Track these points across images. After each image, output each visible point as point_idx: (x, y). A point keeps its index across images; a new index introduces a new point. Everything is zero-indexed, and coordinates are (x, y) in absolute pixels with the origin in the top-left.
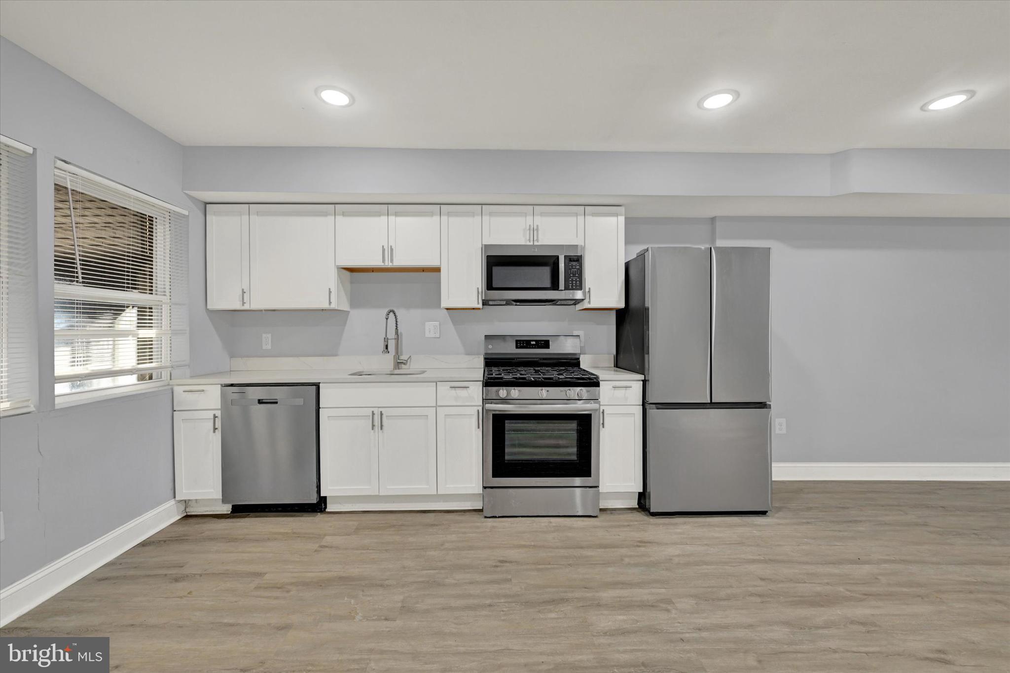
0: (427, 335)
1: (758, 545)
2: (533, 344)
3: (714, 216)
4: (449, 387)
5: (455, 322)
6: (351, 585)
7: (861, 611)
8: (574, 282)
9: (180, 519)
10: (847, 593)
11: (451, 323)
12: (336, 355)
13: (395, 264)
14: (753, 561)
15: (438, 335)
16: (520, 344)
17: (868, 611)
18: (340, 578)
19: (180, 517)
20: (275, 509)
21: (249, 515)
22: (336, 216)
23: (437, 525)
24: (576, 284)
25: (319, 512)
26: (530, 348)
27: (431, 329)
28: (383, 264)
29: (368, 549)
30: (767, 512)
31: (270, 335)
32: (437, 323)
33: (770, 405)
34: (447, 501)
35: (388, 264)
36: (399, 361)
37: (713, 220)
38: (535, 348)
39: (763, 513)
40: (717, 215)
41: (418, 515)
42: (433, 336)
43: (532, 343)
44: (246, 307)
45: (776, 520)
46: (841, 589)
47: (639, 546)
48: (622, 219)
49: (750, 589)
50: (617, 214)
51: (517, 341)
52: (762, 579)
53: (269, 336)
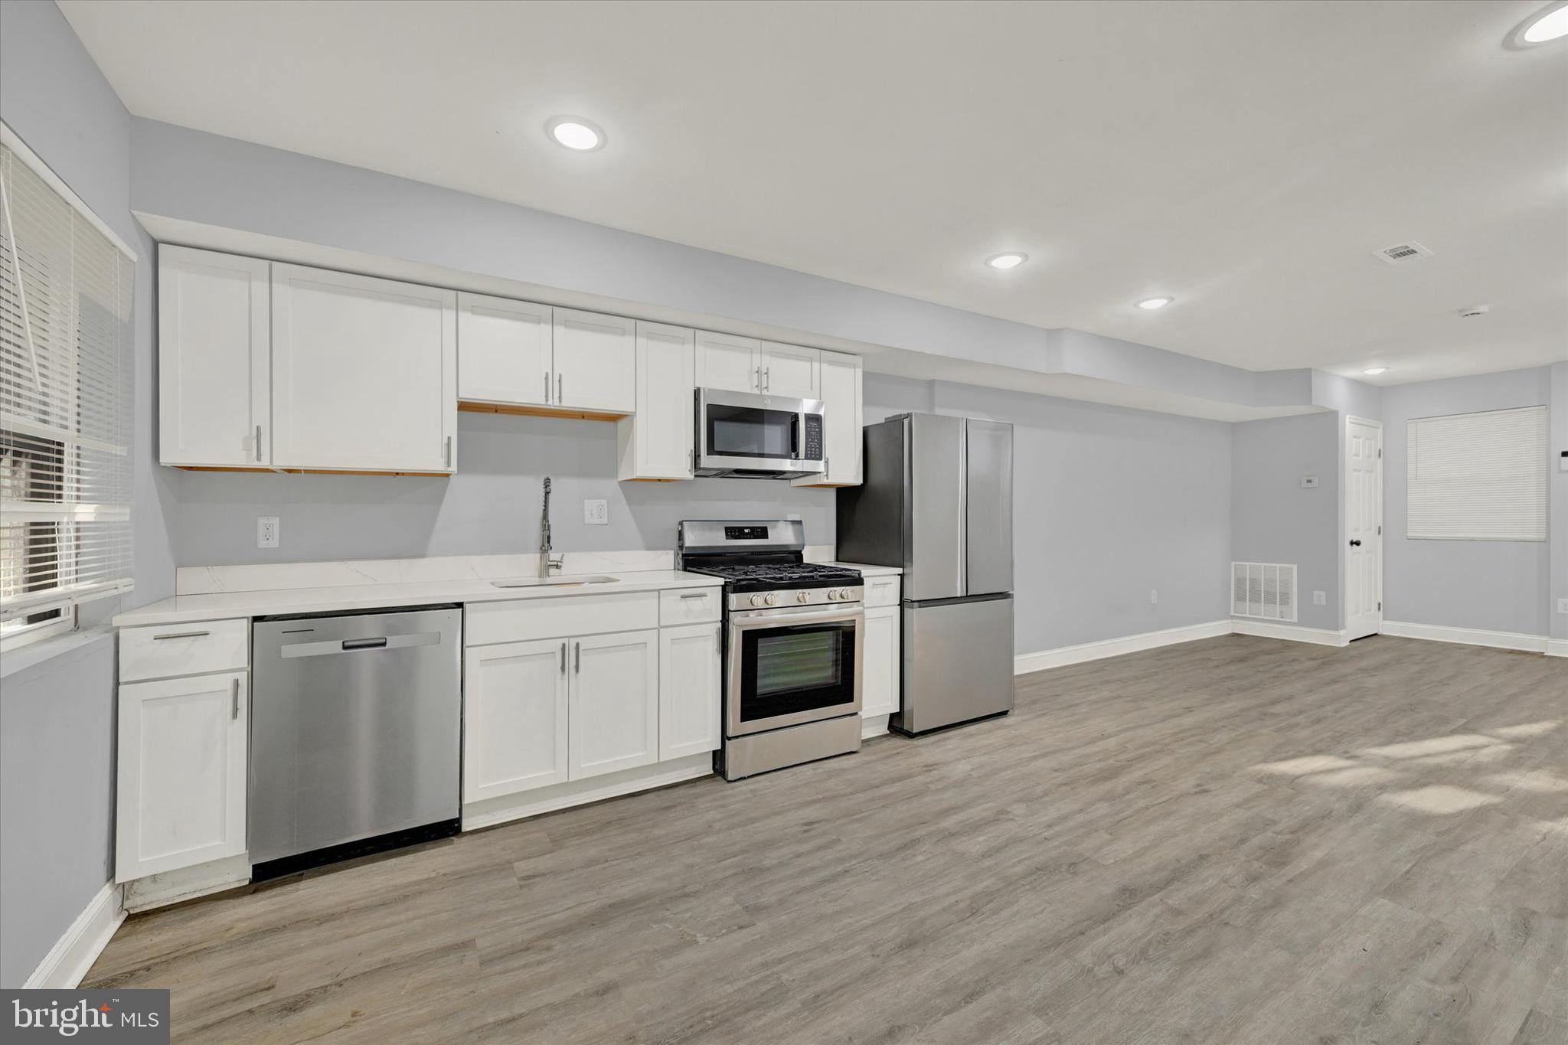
0: (588, 520)
1: (1027, 743)
2: (747, 533)
3: (932, 378)
4: (680, 598)
5: (630, 501)
6: (640, 908)
7: (1137, 774)
8: (813, 449)
9: (121, 926)
10: (1118, 763)
11: (624, 502)
12: (424, 556)
13: (563, 404)
14: (1035, 758)
15: (605, 520)
16: (735, 532)
17: (1141, 773)
18: (610, 906)
19: (118, 923)
20: (359, 851)
21: (302, 874)
22: (460, 313)
23: (674, 806)
24: (815, 451)
25: (453, 835)
26: (744, 538)
27: (594, 510)
28: (543, 402)
29: (607, 861)
30: (1008, 711)
31: (277, 519)
32: (604, 502)
33: (1013, 595)
34: (662, 773)
35: (553, 403)
36: (550, 563)
37: (931, 384)
38: (750, 538)
39: (1004, 713)
40: (936, 378)
41: (629, 800)
42: (598, 521)
43: (746, 531)
44: (265, 463)
45: (1020, 718)
46: (1111, 761)
47: (930, 771)
48: (859, 372)
49: (1054, 781)
50: (854, 365)
51: (727, 529)
52: (1056, 771)
53: (276, 521)
